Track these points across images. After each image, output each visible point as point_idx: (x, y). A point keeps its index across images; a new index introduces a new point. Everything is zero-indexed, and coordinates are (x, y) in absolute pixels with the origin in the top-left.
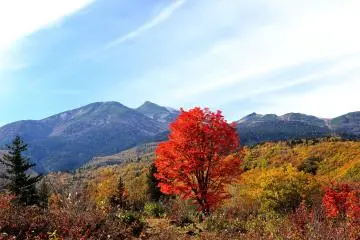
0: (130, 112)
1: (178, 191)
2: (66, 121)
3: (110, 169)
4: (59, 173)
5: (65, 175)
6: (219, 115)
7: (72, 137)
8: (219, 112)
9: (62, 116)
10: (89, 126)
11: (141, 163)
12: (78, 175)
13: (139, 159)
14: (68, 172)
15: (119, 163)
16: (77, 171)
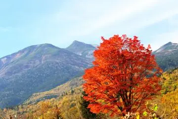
0: (61, 51)
1: (106, 110)
2: (7, 64)
3: (48, 102)
4: (5, 110)
5: (10, 111)
6: (136, 40)
7: (12, 78)
8: (136, 37)
9: (3, 60)
10: (27, 67)
11: (75, 95)
12: (21, 110)
13: (73, 92)
14: (12, 109)
15: (56, 97)
16: (20, 106)
